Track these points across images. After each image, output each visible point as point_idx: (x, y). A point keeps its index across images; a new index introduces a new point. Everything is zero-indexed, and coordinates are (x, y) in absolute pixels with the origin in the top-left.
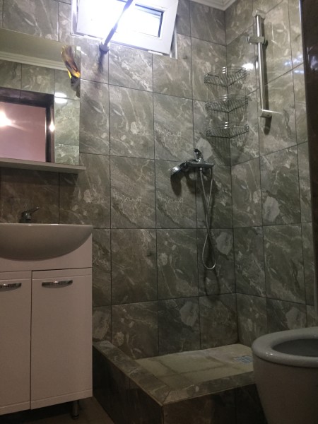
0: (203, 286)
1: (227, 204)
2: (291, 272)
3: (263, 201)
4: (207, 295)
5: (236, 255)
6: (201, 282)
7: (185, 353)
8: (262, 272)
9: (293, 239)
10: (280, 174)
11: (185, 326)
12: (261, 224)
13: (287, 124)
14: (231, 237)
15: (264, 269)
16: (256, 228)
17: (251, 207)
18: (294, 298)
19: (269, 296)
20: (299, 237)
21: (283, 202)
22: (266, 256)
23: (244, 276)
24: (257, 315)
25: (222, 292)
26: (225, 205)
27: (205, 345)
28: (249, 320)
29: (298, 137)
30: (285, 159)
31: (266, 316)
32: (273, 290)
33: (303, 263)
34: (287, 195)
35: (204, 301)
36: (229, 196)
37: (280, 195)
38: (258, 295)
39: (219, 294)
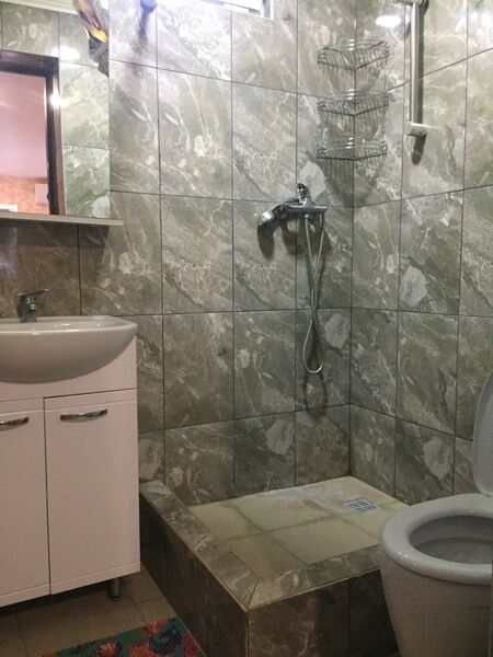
0: (302, 397)
1: (344, 269)
2: (437, 386)
3: (402, 271)
4: (307, 409)
5: (353, 349)
6: (300, 391)
7: (272, 492)
8: (393, 380)
9: (443, 337)
10: (432, 233)
11: (273, 455)
12: (396, 307)
13: (451, 151)
14: (347, 320)
15: (396, 374)
16: (387, 312)
17: (382, 279)
18: (438, 425)
19: (399, 416)
20: (453, 337)
21: (433, 278)
22: (399, 357)
23: (364, 382)
24: (380, 441)
25: (329, 404)
26: (340, 271)
27: (301, 480)
28: (368, 446)
29: (467, 178)
30: (441, 209)
31: (393, 444)
32: (406, 408)
33: (455, 376)
34: (441, 268)
35: (303, 418)
36: (347, 256)
37: (430, 267)
38: (383, 411)
39: (325, 407)
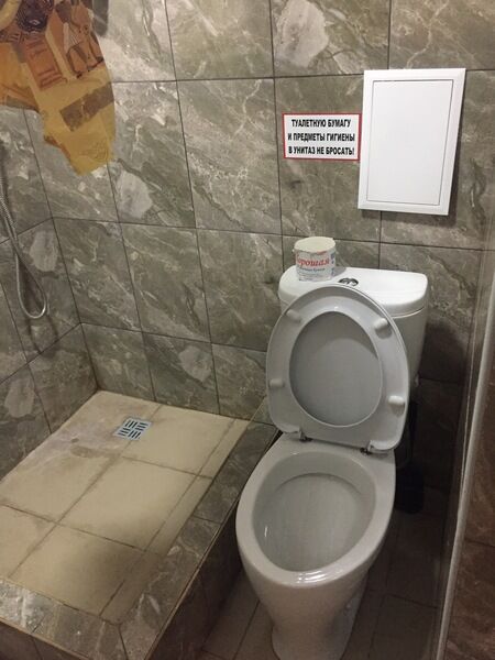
0: (30, 344)
1: (30, 174)
2: (183, 300)
3: (114, 178)
4: (40, 353)
5: (69, 265)
6: (26, 338)
7: (32, 455)
8: (130, 297)
9: (182, 251)
10: (143, 131)
11: (19, 420)
12: (116, 218)
13: (149, 27)
14: (52, 234)
15: (133, 290)
16: (105, 224)
17: (88, 184)
18: (191, 335)
19: (145, 330)
20: (193, 250)
21: (158, 187)
22: (132, 272)
23: (93, 300)
24: (128, 355)
25: (61, 334)
26: (27, 178)
27: (55, 424)
28: (114, 361)
29: (177, 65)
30: (151, 103)
31: (143, 356)
32: (152, 322)
33: (203, 289)
34: (164, 175)
35: (39, 365)
36: (29, 155)
37: (149, 173)
38: (125, 327)
39: (57, 341)
